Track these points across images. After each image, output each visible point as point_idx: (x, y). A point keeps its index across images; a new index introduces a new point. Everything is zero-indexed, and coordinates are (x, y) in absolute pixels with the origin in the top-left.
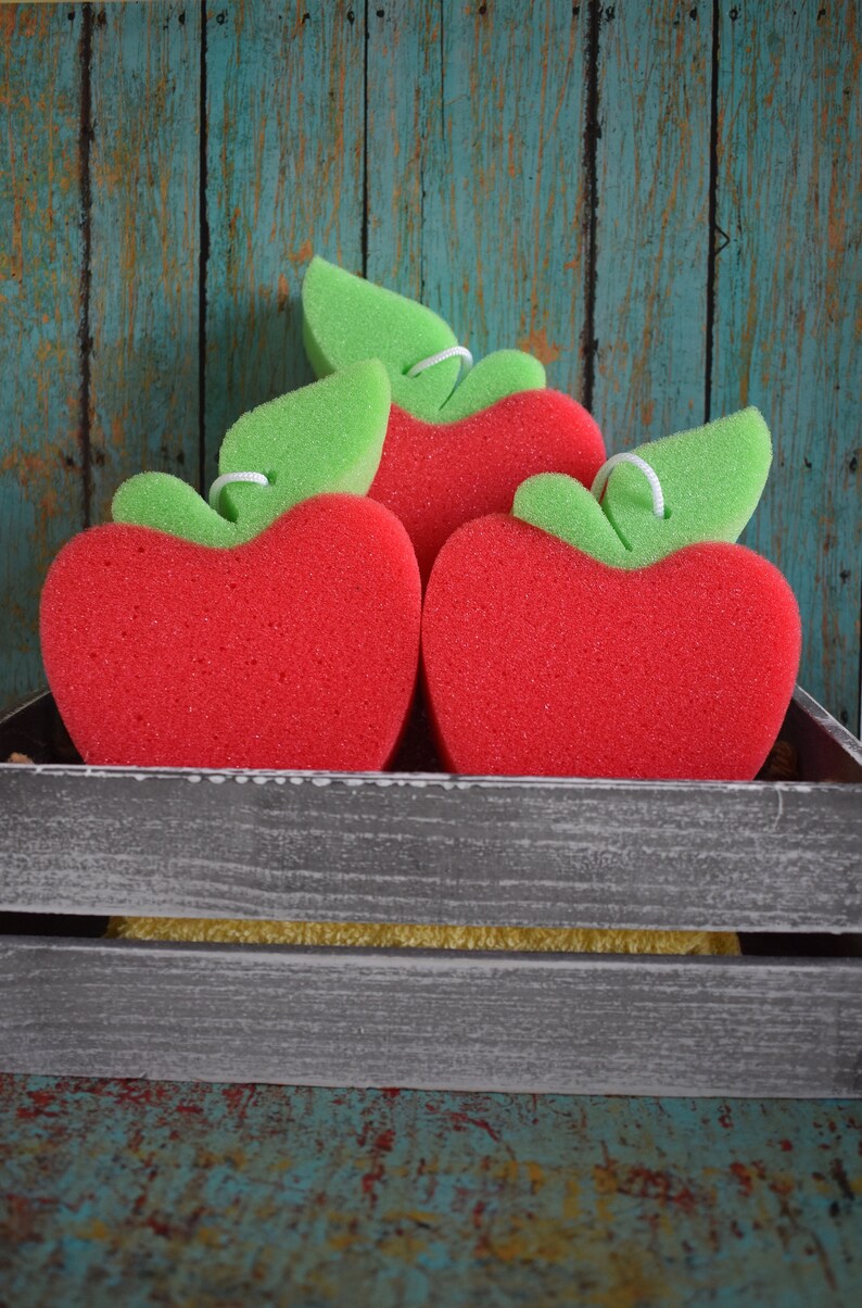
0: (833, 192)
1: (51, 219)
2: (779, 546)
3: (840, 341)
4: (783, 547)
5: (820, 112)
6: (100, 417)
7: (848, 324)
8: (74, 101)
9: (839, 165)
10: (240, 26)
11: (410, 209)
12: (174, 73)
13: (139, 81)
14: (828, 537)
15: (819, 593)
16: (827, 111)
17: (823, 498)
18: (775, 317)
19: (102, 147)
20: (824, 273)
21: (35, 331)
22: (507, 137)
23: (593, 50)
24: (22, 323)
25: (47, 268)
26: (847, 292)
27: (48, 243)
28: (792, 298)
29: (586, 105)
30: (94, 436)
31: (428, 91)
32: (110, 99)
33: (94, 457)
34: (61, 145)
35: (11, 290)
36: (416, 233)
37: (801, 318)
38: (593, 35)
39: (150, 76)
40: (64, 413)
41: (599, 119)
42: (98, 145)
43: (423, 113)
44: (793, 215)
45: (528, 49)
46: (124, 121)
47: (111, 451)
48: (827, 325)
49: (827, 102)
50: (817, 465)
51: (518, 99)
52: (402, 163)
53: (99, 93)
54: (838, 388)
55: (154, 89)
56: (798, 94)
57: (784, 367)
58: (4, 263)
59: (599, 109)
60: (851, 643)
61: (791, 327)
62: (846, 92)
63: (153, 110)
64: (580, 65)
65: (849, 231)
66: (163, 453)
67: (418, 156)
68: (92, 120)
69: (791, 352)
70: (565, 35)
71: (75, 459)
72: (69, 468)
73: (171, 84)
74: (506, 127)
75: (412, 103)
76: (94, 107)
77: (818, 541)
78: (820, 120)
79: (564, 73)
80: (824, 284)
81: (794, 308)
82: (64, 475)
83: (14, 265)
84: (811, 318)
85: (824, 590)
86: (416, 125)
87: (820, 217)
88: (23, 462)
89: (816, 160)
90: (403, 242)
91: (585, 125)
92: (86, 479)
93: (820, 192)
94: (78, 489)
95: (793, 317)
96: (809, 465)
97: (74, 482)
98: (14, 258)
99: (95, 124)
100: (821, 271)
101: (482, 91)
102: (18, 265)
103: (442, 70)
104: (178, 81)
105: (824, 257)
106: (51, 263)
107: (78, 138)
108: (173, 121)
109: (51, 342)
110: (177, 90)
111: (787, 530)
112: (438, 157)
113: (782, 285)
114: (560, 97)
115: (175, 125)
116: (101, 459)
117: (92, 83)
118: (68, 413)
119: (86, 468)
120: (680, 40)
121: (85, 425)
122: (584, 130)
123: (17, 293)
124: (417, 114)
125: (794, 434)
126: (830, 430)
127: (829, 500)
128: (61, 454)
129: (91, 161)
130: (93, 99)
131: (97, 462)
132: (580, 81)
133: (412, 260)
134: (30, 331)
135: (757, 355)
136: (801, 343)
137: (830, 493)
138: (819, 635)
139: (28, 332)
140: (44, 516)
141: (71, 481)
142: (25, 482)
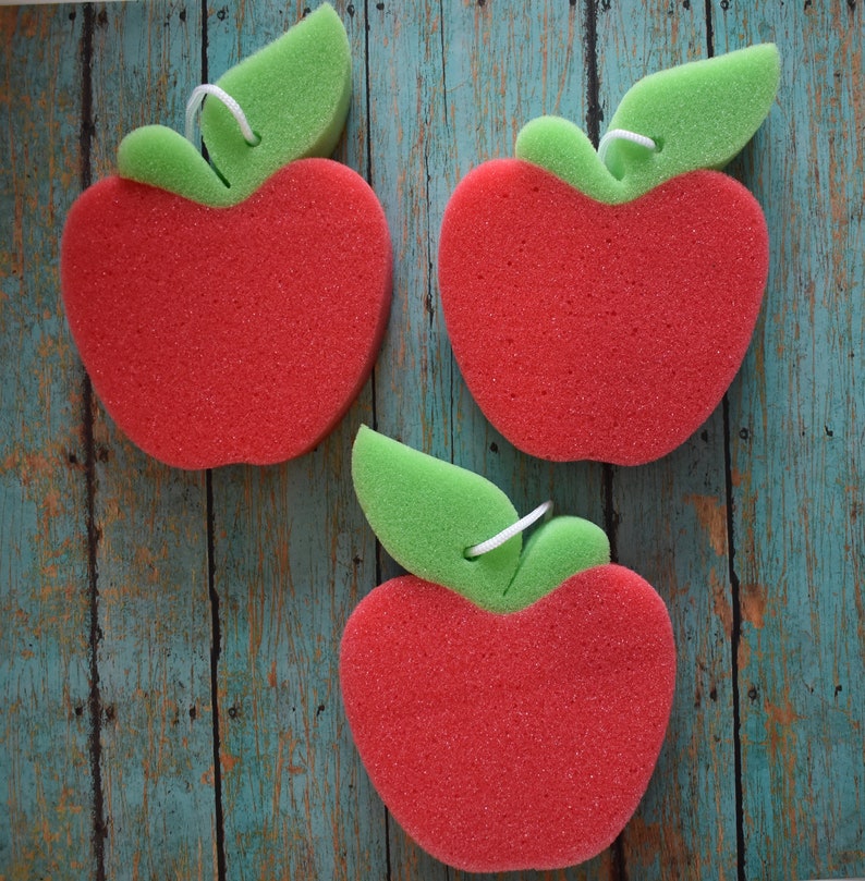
0: (832, 167)
1: (52, 214)
2: (806, 517)
3: (851, 309)
4: (810, 519)
5: (813, 94)
6: (103, 412)
7: (856, 292)
8: (75, 97)
9: (835, 143)
10: (240, 21)
11: (415, 193)
12: (175, 67)
13: (140, 76)
14: (855, 505)
15: (850, 563)
16: (820, 93)
17: (847, 467)
18: (786, 288)
19: (103, 141)
20: (830, 245)
21: (36, 327)
22: (510, 121)
23: (591, 38)
24: (23, 320)
25: (48, 264)
26: (854, 263)
27: (49, 239)
28: (800, 270)
29: (587, 90)
30: (98, 432)
31: (430, 79)
32: (111, 95)
33: (98, 453)
34: (62, 141)
35: (13, 287)
36: (422, 216)
37: (811, 288)
38: (591, 24)
39: (151, 71)
40: (67, 409)
41: (601, 103)
42: (99, 141)
43: (426, 100)
44: (795, 190)
45: (528, 38)
46: (125, 116)
47: (116, 447)
48: (837, 295)
49: (820, 86)
50: (838, 433)
51: (520, 85)
52: (405, 148)
53: (100, 89)
54: (853, 355)
55: (155, 84)
56: (791, 78)
57: (798, 337)
58: (5, 259)
59: (600, 94)
61: (802, 297)
62: (837, 75)
63: (155, 104)
64: (579, 51)
65: (850, 204)
67: (421, 142)
68: (94, 116)
69: (804, 322)
70: (564, 25)
71: (77, 456)
72: (73, 464)
73: (172, 78)
74: (508, 112)
75: (415, 90)
76: (95, 103)
77: (845, 509)
78: (814, 101)
79: (564, 60)
80: (830, 256)
81: (803, 279)
82: (66, 470)
83: (15, 261)
84: (820, 287)
85: (854, 559)
86: (418, 112)
87: (822, 192)
88: (25, 460)
89: (813, 138)
90: (409, 225)
91: (587, 109)
92: (90, 476)
93: (820, 169)
94: (81, 486)
95: (803, 288)
96: (830, 434)
97: (77, 480)
98: (15, 254)
99: (96, 120)
100: (827, 243)
101: (484, 78)
102: (19, 261)
103: (443, 59)
104: (179, 76)
105: (829, 230)
106: (52, 258)
107: (79, 133)
108: (174, 115)
109: (53, 338)
110: (178, 84)
111: (812, 500)
112: (442, 142)
113: (789, 258)
114: (561, 82)
115: (176, 119)
116: (104, 454)
117: (93, 79)
118: (70, 408)
119: (89, 464)
120: (675, 28)
121: (88, 421)
122: (586, 113)
123: (18, 288)
124: (420, 101)
125: (813, 403)
126: (848, 397)
127: (853, 467)
128: (63, 451)
129: (92, 156)
130: (94, 95)
131: (101, 458)
132: (580, 67)
133: (419, 242)
134: (31, 328)
135: (770, 326)
136: (812, 313)
137: (853, 461)
138: (852, 605)
139: (30, 328)
140: (47, 515)
141: (73, 479)
142: (27, 482)
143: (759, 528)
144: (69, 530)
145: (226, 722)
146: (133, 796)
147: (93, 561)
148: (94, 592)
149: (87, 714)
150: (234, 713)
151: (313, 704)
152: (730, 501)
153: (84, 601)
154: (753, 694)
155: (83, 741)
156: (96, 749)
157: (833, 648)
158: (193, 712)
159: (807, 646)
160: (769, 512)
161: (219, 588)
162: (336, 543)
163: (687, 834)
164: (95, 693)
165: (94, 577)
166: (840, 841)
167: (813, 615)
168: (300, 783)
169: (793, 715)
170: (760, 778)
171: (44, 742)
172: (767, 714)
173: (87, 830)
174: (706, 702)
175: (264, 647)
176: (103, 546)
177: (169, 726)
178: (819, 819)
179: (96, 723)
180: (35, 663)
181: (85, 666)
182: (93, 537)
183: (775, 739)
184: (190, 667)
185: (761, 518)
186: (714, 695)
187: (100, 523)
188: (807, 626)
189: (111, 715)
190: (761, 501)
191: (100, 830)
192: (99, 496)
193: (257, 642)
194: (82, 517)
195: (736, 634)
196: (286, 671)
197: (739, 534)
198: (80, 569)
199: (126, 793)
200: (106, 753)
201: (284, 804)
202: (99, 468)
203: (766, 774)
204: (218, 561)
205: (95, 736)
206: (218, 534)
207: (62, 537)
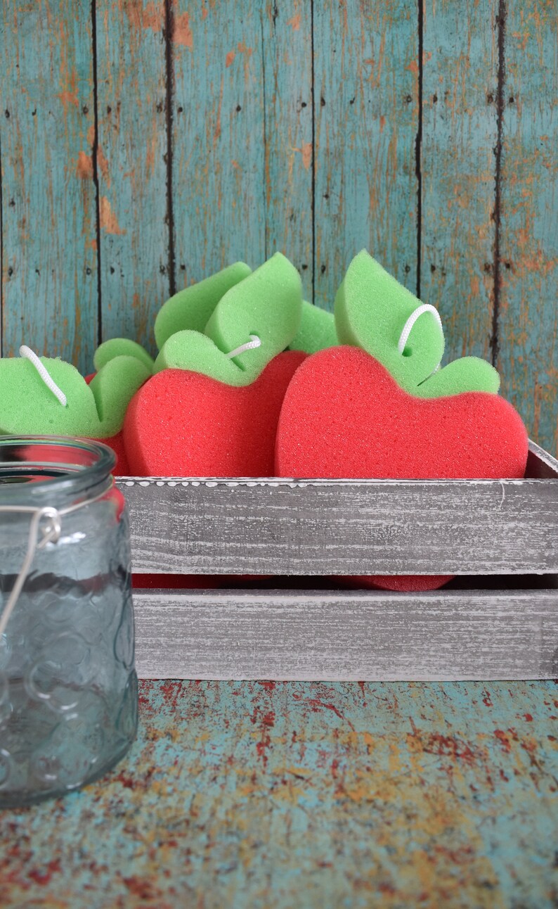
2: (53, 220)
4: (50, 219)
6: (487, 295)
14: (23, 227)
15: (27, 192)
17: (28, 251)
21: (528, 351)
24: (536, 357)
25: (519, 391)
30: (491, 283)
33: (491, 269)
35: (543, 378)
40: (510, 298)
47: (479, 273)
50: (33, 271)
54: (22, 318)
58: (546, 395)
60: (6, 162)
66: (444, 272)
69: (51, 340)
71: (504, 268)
72: (508, 262)
77: (29, 224)
82: (513, 259)
83: (540, 394)
85: (24, 194)
88: (540, 266)
92: (497, 255)
94: (502, 249)
96: (37, 271)
97: (506, 252)
98: (540, 399)
102: (537, 394)
106: (515, 395)
109: (517, 344)
111: (49, 230)
116: (487, 268)
118: (508, 298)
119: (497, 262)
123: (539, 376)
125: (47, 290)
126: (25, 293)
127: (24, 250)
128: (514, 272)
131: (489, 266)
135: (71, 338)
136: (45, 345)
137: (24, 254)
138: (26, 165)
139: (532, 351)
140: (526, 230)
141: (507, 254)
142: (539, 253)
143: (80, 213)
144: (511, 220)
145: (414, 93)
146: (477, 44)
147: (498, 199)
148: (497, 179)
149: (506, 98)
150: (408, 99)
151: (357, 105)
152: (98, 230)
153: (505, 173)
154: (85, 111)
155: (510, 80)
156: (501, 75)
157: (38, 139)
158: (435, 99)
159: (52, 140)
160: (75, 224)
161: (415, 180)
162: (340, 208)
163: (126, 22)
164: (500, 112)
165: (497, 189)
166: (34, 18)
167: (49, 159)
168: (368, 53)
169: (62, 97)
170: (82, 58)
171: (536, 79)
172: (77, 98)
173: (509, 21)
174: (114, 105)
175: (387, 142)
176: (491, 209)
177: (452, 91)
178: (47, 32)
179: (500, 93)
180: (539, 133)
181: (505, 131)
182: (496, 215)
183: (72, 83)
184: (435, 131)
185: (80, 219)
186: (109, 110)
187: (492, 224)
188: (53, 153)
189: (490, 98)
190: (79, 230)
191: (501, 21)
192: (491, 241)
193: (392, 145)
194: (503, 228)
195: (95, 148)
196: (373, 126)
197: (92, 210)
198: (506, 194)
199: (483, 46)
200: (495, 72)
201: (378, 40)
202: (491, 259)
203: (78, 60)
204: (415, 198)
205: (501, 83)
206: (415, 215)
207: (518, 216)
